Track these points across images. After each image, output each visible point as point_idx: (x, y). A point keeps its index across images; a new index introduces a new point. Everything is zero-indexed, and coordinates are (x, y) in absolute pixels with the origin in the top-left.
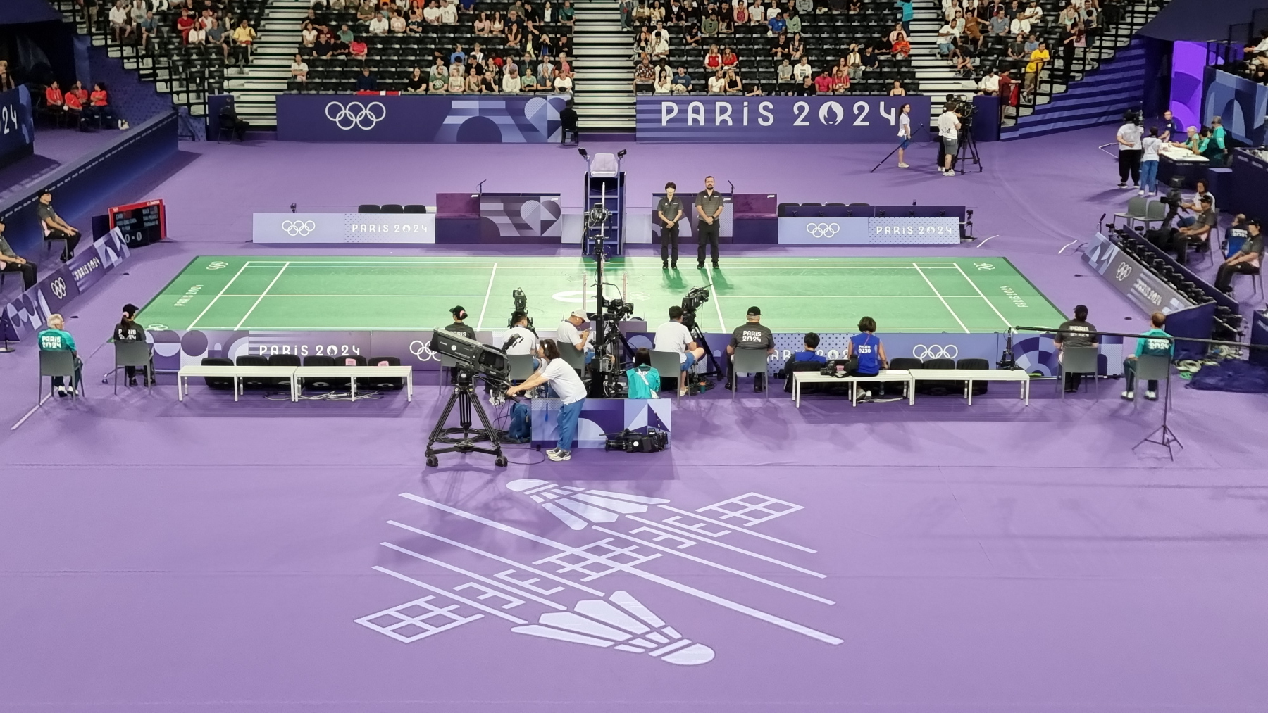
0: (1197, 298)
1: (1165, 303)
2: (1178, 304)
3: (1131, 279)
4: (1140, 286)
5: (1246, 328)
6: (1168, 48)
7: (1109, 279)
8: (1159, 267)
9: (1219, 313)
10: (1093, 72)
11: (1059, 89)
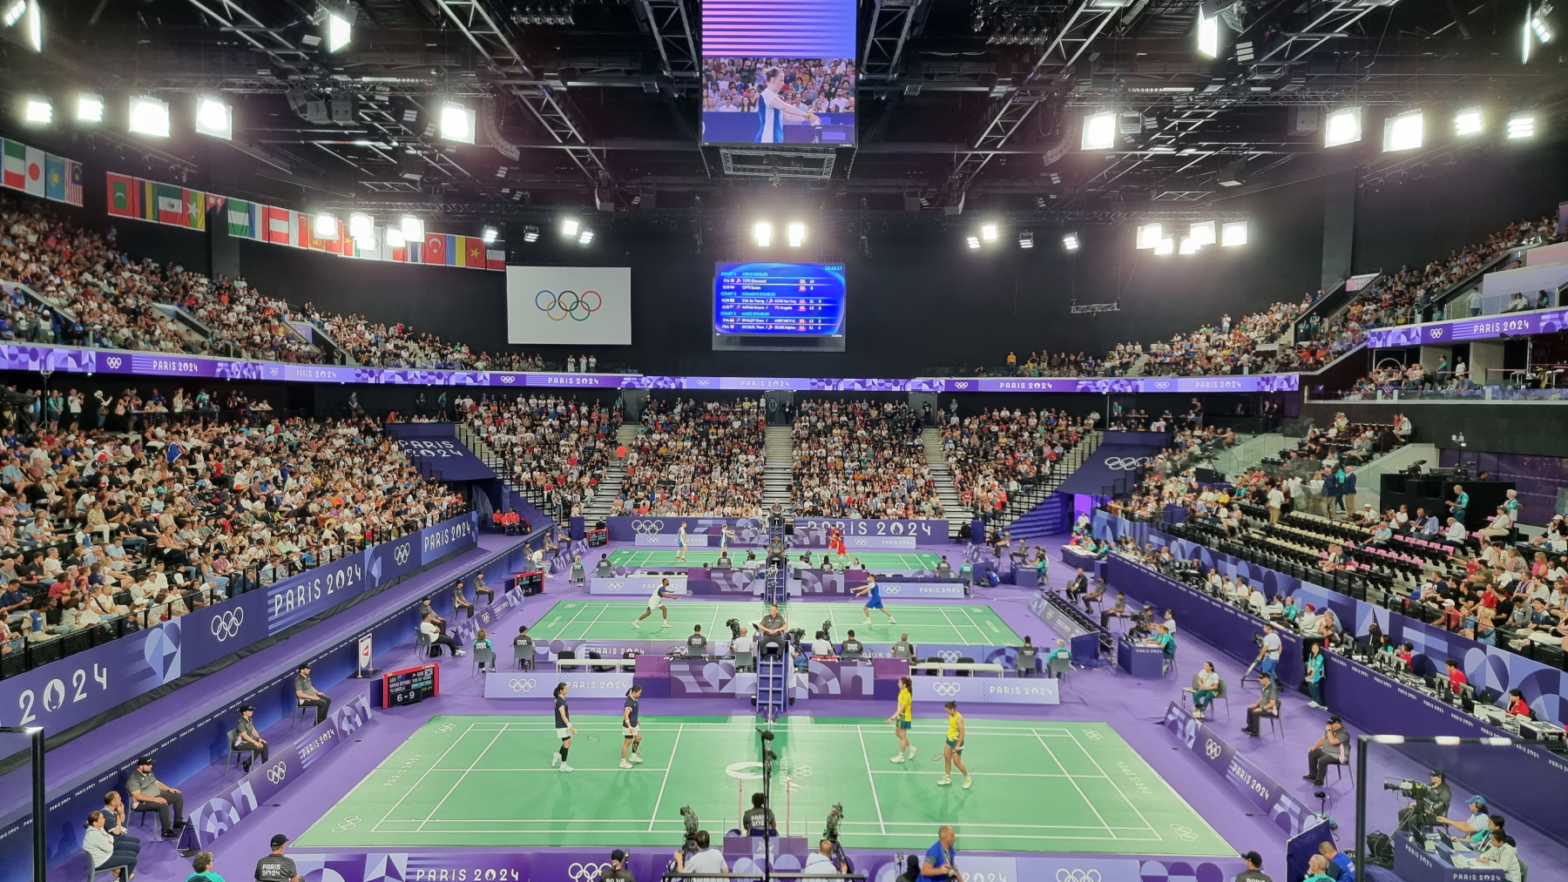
0: (1089, 629)
1: (1072, 631)
2: (1080, 632)
3: (1055, 618)
4: (1059, 622)
5: (1115, 646)
6: (1071, 497)
7: (1042, 619)
8: (1069, 612)
9: (1102, 637)
10: (1033, 510)
11: (1016, 518)
